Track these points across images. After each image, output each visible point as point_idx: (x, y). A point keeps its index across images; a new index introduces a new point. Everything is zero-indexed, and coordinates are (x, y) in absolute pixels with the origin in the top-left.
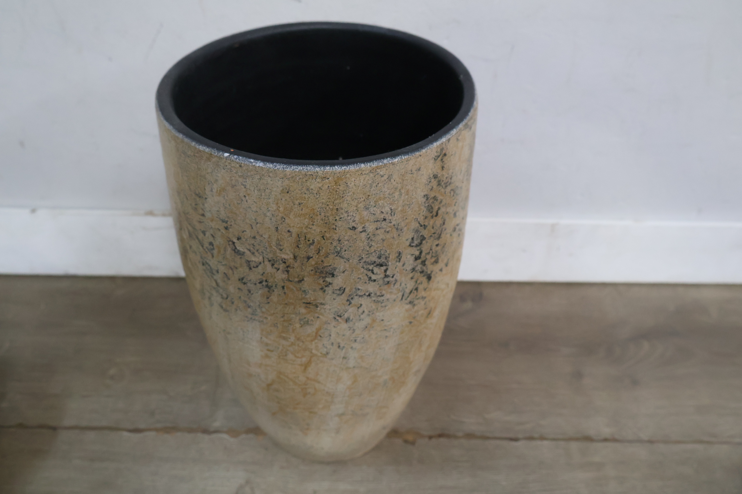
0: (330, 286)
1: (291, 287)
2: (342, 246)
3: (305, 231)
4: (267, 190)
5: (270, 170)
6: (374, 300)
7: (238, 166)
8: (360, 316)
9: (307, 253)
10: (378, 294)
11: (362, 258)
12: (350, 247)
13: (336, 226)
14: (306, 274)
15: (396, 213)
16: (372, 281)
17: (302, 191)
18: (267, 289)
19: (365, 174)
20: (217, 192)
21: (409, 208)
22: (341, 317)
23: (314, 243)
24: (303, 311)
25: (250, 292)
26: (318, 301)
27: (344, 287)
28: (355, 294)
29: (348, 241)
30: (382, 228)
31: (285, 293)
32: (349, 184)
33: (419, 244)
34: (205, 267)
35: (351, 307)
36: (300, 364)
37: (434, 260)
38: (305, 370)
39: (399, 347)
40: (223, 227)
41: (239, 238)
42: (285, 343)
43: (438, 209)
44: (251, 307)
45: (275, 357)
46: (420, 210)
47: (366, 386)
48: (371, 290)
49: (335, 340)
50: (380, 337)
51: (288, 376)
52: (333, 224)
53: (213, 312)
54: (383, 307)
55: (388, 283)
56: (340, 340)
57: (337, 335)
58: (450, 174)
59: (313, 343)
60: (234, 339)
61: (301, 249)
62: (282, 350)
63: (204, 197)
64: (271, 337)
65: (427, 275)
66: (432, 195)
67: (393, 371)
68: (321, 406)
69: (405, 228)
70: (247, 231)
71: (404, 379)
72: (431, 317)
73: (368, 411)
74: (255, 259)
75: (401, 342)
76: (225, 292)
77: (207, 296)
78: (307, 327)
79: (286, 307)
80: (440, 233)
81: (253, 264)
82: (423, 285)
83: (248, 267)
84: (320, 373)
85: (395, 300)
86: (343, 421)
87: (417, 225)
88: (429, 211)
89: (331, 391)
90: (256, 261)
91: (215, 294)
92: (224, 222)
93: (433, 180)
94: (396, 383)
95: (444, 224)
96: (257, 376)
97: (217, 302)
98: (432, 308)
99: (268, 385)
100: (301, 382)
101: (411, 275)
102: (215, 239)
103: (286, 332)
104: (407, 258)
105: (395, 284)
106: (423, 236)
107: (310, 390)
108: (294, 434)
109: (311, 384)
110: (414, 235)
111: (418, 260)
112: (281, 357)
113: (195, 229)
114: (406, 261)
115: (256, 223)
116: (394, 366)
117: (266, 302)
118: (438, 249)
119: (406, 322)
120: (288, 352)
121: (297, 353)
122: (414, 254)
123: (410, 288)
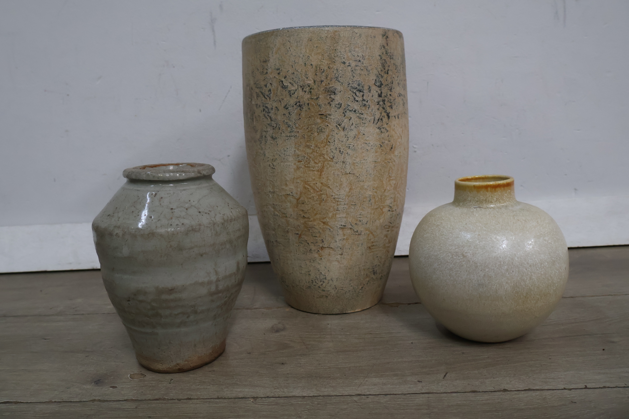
0: (333, 101)
1: (313, 103)
2: (339, 73)
3: (320, 63)
4: (301, 41)
5: (303, 29)
6: (358, 116)
7: (287, 31)
8: (351, 127)
9: (321, 78)
10: (360, 112)
11: (350, 83)
12: (343, 75)
14: (320, 93)
15: (365, 58)
16: (356, 101)
17: (318, 39)
18: (299, 108)
19: (348, 30)
20: (275, 53)
21: (372, 59)
22: (340, 125)
23: (324, 71)
24: (319, 121)
25: (290, 114)
26: (327, 113)
27: (341, 102)
28: (347, 109)
29: (342, 70)
30: (359, 66)
31: (309, 108)
32: (340, 35)
33: (380, 86)
34: (265, 112)
35: (345, 119)
36: (318, 170)
37: (389, 104)
38: (320, 175)
39: (376, 165)
40: (277, 74)
41: (285, 77)
42: (308, 151)
43: (388, 70)
44: (290, 126)
45: (303, 167)
46: (378, 63)
47: (358, 196)
48: (356, 107)
49: (338, 146)
50: (364, 149)
51: (310, 185)
52: (334, 59)
53: (266, 148)
54: (363, 124)
55: (365, 105)
56: (340, 145)
57: (339, 141)
58: (392, 52)
59: (325, 148)
60: (279, 163)
61: (317, 76)
62: (307, 158)
63: (268, 60)
64: (301, 148)
65: (387, 113)
66: (384, 58)
67: (374, 189)
68: (330, 215)
69: (371, 71)
70: (290, 70)
71: (382, 206)
72: (393, 153)
73: (360, 228)
74: (293, 88)
75: (377, 161)
76: (276, 122)
77: (264, 137)
78: (322, 134)
79: (309, 120)
80: (391, 87)
81: (292, 92)
82: (385, 120)
83: (289, 96)
84: (329, 178)
85: (370, 121)
86: (345, 238)
87: (377, 72)
88: (383, 67)
89: (336, 197)
90: (294, 90)
91: (269, 129)
92: (278, 69)
93: (383, 48)
94: (377, 205)
95: (392, 83)
96: (291, 194)
97: (270, 136)
98: (393, 146)
99: (298, 200)
100: (318, 188)
101: (378, 106)
102: (272, 86)
103: (310, 141)
104: (374, 92)
105: (369, 108)
106: (381, 82)
107: (323, 196)
108: (313, 260)
109: (324, 190)
110: (376, 79)
111: (380, 98)
112: (306, 165)
113: (261, 87)
114: (374, 94)
115: (294, 63)
116: (374, 184)
117: (298, 119)
118: (391, 98)
119: (378, 143)
120: (310, 159)
121: (316, 159)
122: (378, 92)
123: (377, 117)
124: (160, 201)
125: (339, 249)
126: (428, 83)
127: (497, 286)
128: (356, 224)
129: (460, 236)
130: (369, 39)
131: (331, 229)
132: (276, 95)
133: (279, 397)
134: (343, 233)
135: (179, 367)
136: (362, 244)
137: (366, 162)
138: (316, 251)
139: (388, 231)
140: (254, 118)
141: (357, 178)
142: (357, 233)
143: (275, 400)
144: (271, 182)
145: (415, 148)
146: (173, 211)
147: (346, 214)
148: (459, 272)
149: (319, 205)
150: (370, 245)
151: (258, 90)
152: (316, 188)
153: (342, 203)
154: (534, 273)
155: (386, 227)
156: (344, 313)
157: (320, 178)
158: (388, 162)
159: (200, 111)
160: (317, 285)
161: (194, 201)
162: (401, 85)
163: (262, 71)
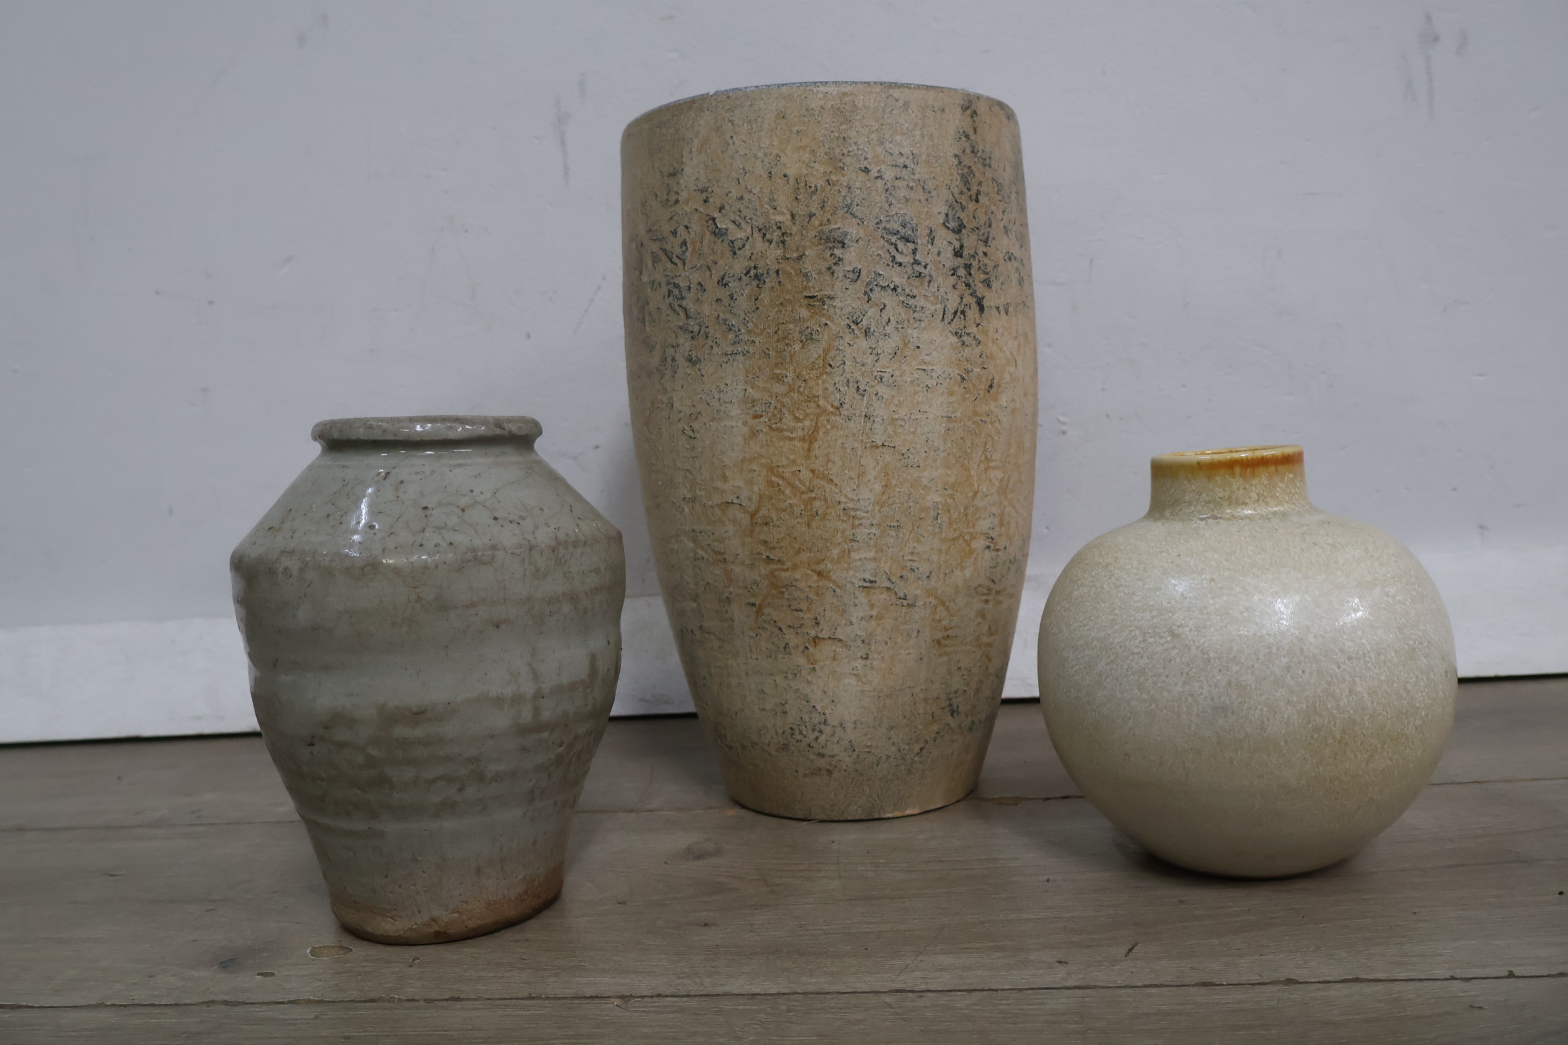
0: (840, 263)
1: (788, 268)
2: (852, 196)
3: (805, 172)
4: (758, 119)
5: (764, 92)
6: (903, 302)
7: (725, 98)
8: (884, 327)
9: (808, 207)
10: (907, 291)
11: (881, 220)
12: (864, 199)
13: (844, 164)
14: (808, 244)
15: (919, 161)
16: (896, 263)
17: (801, 112)
18: (754, 283)
19: (875, 93)
20: (697, 150)
21: (936, 162)
22: (857, 324)
23: (817, 190)
24: (804, 313)
25: (732, 298)
26: (825, 293)
27: (859, 267)
28: (875, 283)
29: (861, 189)
30: (904, 179)
31: (780, 282)
32: (856, 103)
33: (958, 231)
34: (671, 297)
35: (870, 307)
36: (802, 436)
37: (983, 277)
38: (809, 450)
39: (951, 426)
40: (701, 202)
41: (721, 209)
42: (779, 389)
43: (978, 193)
44: (733, 328)
45: (764, 431)
46: (952, 175)
47: (905, 505)
48: (897, 280)
49: (852, 375)
50: (919, 385)
51: (784, 475)
52: (840, 160)
53: (676, 389)
54: (916, 321)
55: (920, 275)
56: (859, 373)
57: (854, 363)
58: (988, 149)
59: (820, 382)
60: (705, 424)
61: (801, 203)
62: (775, 408)
63: (680, 170)
64: (761, 384)
65: (976, 296)
66: (966, 162)
67: (946, 487)
68: (835, 552)
69: (934, 193)
70: (733, 191)
71: (969, 533)
72: (996, 400)
73: (914, 590)
74: (741, 235)
75: (953, 416)
76: (698, 321)
77: (669, 360)
78: (811, 346)
79: (781, 311)
80: (986, 235)
81: (738, 244)
82: (973, 313)
83: (731, 253)
84: (832, 457)
85: (933, 316)
86: (874, 613)
87: (951, 197)
88: (965, 185)
89: (850, 505)
90: (743, 238)
91: (681, 341)
92: (704, 190)
93: (964, 139)
94: (955, 530)
95: (990, 226)
96: (736, 501)
97: (684, 356)
98: (995, 381)
99: (753, 515)
100: (803, 484)
101: (953, 280)
102: (689, 232)
103: (782, 364)
104: (942, 243)
105: (930, 282)
106: (962, 220)
107: (817, 504)
108: (792, 674)
109: (819, 488)
110: (948, 211)
111: (959, 258)
112: (774, 426)
113: (663, 238)
114: (942, 250)
115: (744, 174)
116: (947, 474)
117: (753, 309)
118: (986, 261)
119: (955, 373)
120: (784, 409)
121: (798, 409)
122: (952, 243)
123: (953, 304)
124: (397, 489)
125: (859, 643)
126: (1091, 261)
127: (1262, 710)
128: (901, 577)
129: (1163, 586)
130: (927, 114)
131: (838, 590)
132: (700, 254)
133: (688, 996)
134: (870, 601)
135: (437, 928)
136: (918, 631)
137: (925, 416)
138: (801, 648)
139: (987, 601)
140: (647, 318)
141: (901, 457)
142: (905, 603)
143: (675, 1002)
144: (688, 474)
145: (1063, 423)
146: (429, 512)
147: (875, 550)
148: (1163, 678)
149: (805, 527)
150: (939, 635)
151: (655, 247)
152: (797, 483)
153: (864, 521)
154: (1361, 677)
155: (979, 589)
156: (876, 816)
157: (808, 457)
158: (982, 421)
159: (529, 336)
160: (804, 739)
161: (482, 493)
162: (1014, 234)
163: (665, 197)
